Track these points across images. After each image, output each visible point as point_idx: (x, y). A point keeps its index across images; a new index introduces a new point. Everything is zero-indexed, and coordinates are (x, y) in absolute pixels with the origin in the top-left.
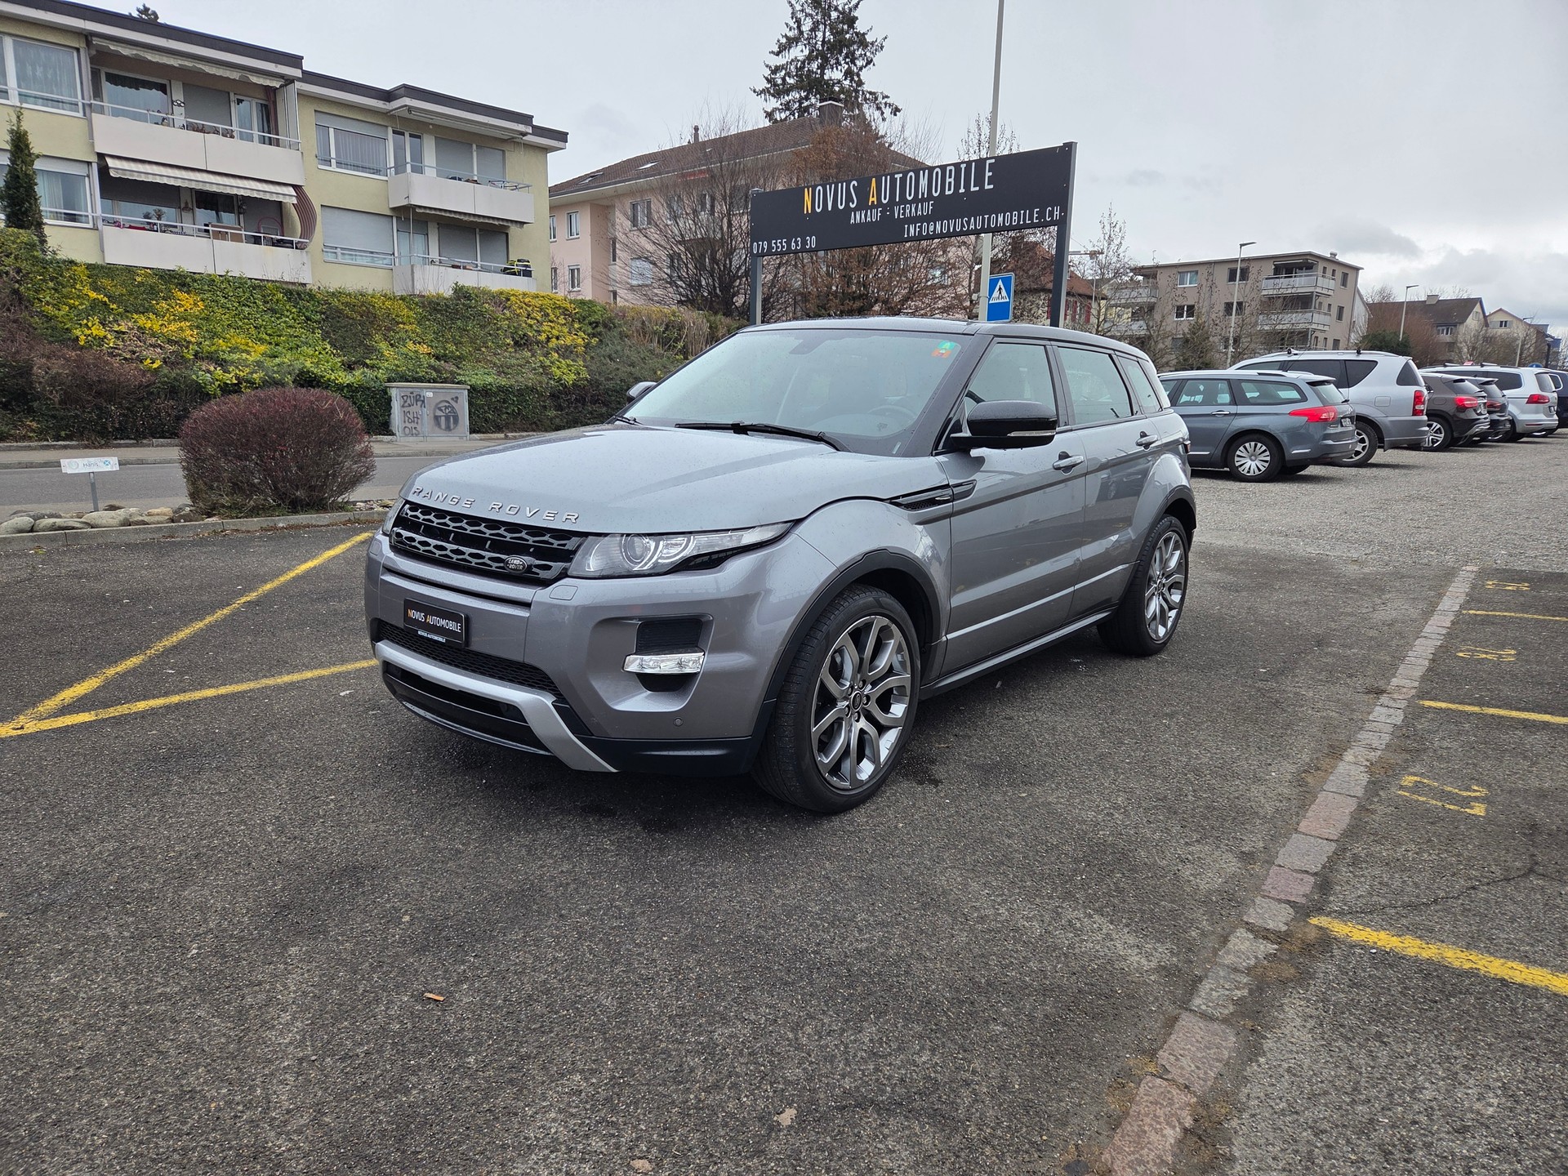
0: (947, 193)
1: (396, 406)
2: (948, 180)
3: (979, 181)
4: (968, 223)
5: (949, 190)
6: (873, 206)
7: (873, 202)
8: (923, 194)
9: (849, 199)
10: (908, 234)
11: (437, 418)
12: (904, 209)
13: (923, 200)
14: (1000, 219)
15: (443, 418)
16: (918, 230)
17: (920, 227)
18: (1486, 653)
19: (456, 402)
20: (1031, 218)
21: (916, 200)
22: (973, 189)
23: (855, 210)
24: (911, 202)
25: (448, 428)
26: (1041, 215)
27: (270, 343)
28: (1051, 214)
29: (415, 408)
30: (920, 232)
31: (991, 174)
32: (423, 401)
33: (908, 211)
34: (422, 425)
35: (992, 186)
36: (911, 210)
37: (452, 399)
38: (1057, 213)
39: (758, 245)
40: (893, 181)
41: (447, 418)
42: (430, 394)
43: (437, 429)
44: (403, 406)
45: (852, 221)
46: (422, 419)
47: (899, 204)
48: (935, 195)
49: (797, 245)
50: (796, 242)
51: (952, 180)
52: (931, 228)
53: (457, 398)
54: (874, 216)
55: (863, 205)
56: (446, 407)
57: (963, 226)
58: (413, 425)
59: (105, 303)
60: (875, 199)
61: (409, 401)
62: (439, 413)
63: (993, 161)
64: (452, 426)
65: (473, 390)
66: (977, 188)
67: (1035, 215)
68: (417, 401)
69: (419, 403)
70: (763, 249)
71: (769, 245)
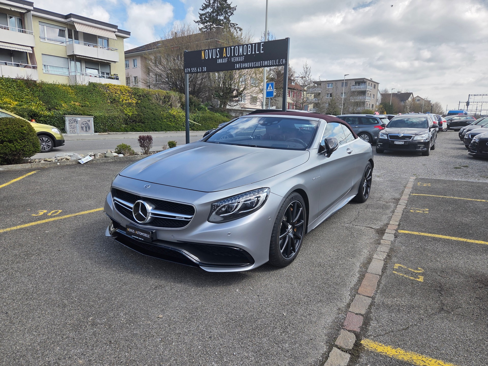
0: (249, 54)
1: (67, 123)
2: (249, 49)
3: (259, 50)
4: (256, 64)
5: (249, 52)
6: (225, 57)
7: (224, 56)
8: (241, 54)
9: (217, 55)
10: (236, 67)
11: (82, 127)
12: (235, 59)
13: (241, 56)
14: (266, 63)
15: (84, 128)
17: (240, 65)
18: (419, 210)
19: (89, 122)
20: (276, 63)
22: (257, 52)
23: (219, 58)
24: (237, 56)
25: (86, 131)
26: (279, 62)
27: (19, 101)
28: (282, 61)
29: (74, 124)
31: (262, 48)
32: (77, 122)
33: (236, 59)
34: (77, 129)
35: (263, 52)
36: (237, 59)
37: (88, 121)
38: (284, 61)
39: (187, 70)
40: (231, 49)
41: (86, 127)
42: (79, 119)
43: (82, 131)
44: (69, 123)
45: (218, 62)
46: (77, 128)
47: (233, 57)
48: (245, 54)
49: (200, 70)
50: (200, 69)
52: (244, 65)
53: (89, 120)
54: (225, 61)
55: (221, 57)
56: (85, 124)
57: (254, 65)
58: (73, 130)
60: (225, 55)
61: (71, 122)
62: (83, 126)
63: (263, 43)
64: (88, 130)
65: (95, 118)
66: (258, 52)
67: (277, 62)
68: (74, 122)
69: (75, 122)
70: (189, 71)
71: (191, 70)
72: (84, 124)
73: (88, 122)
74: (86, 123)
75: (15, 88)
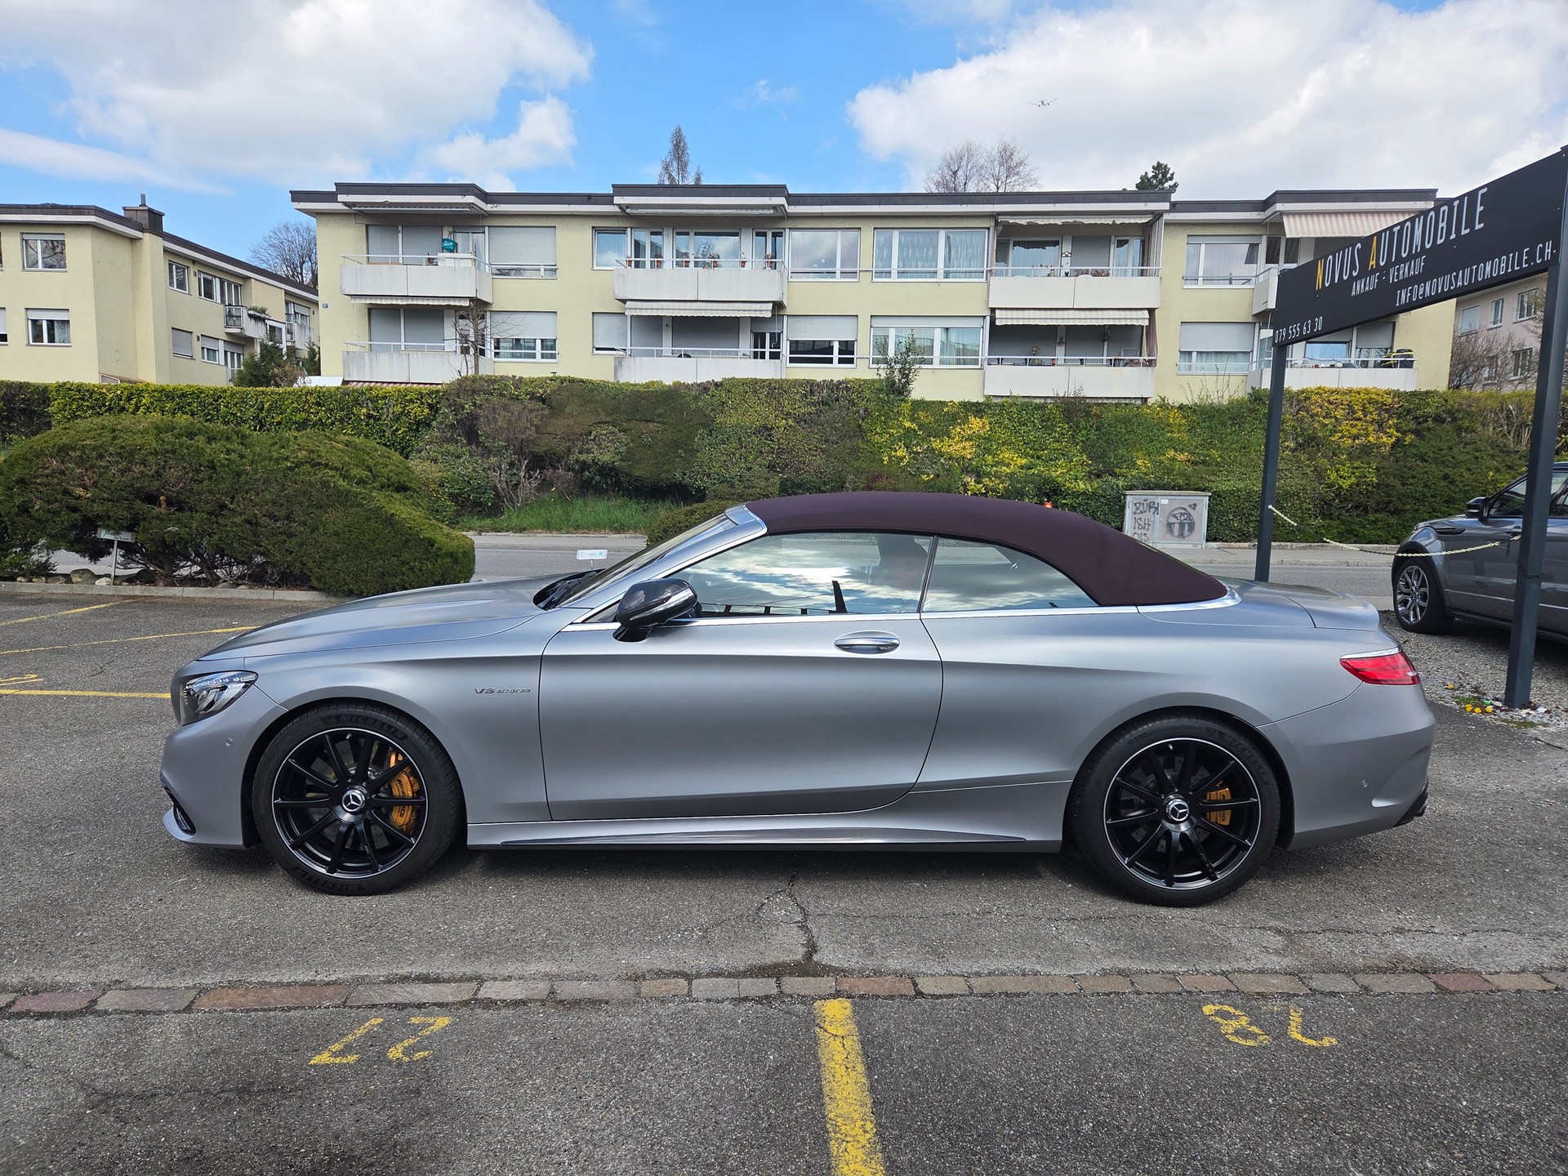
0: (1440, 241)
1: (1128, 512)
2: (1441, 225)
3: (1470, 224)
4: (1456, 278)
5: (1442, 237)
6: (1373, 271)
7: (1372, 266)
8: (1417, 247)
9: (1353, 267)
10: (1400, 303)
11: (1170, 525)
12: (1398, 270)
13: (1418, 255)
14: (1488, 269)
15: (1177, 526)
16: (1409, 295)
17: (1412, 292)
19: (1194, 509)
20: (1520, 263)
21: (1411, 257)
22: (1464, 232)
23: (1356, 279)
24: (1404, 261)
25: (1181, 535)
26: (1532, 256)
27: (1032, 457)
28: (1545, 251)
29: (1148, 515)
30: (1411, 297)
31: (1482, 208)
32: (1157, 509)
33: (1401, 272)
34: (1153, 530)
35: (1482, 225)
36: (1406, 271)
37: (1190, 506)
38: (1548, 251)
39: (1279, 332)
40: (1392, 234)
41: (1182, 525)
42: (1164, 501)
43: (1168, 536)
44: (1135, 513)
45: (1353, 293)
46: (1153, 526)
47: (1394, 265)
48: (1428, 247)
49: (1308, 329)
50: (1307, 326)
51: (1444, 224)
52: (1421, 292)
53: (1195, 505)
54: (1372, 283)
55: (1365, 273)
56: (1182, 514)
57: (1451, 284)
58: (1143, 531)
59: (915, 430)
60: (1374, 262)
61: (1141, 509)
62: (1172, 520)
63: (1485, 190)
64: (1186, 533)
65: (1216, 499)
66: (1468, 231)
67: (1525, 258)
68: (1150, 508)
69: (1152, 510)
70: (1283, 336)
71: (1287, 331)
72: (1178, 516)
73: (1189, 509)
74: (1183, 511)
75: (1035, 425)
